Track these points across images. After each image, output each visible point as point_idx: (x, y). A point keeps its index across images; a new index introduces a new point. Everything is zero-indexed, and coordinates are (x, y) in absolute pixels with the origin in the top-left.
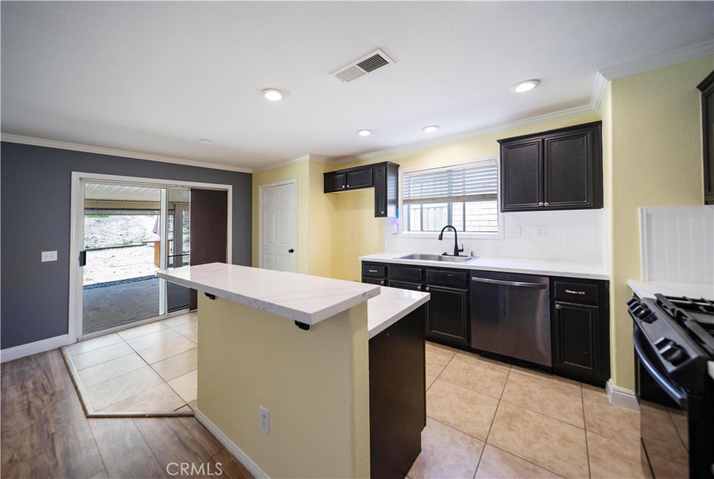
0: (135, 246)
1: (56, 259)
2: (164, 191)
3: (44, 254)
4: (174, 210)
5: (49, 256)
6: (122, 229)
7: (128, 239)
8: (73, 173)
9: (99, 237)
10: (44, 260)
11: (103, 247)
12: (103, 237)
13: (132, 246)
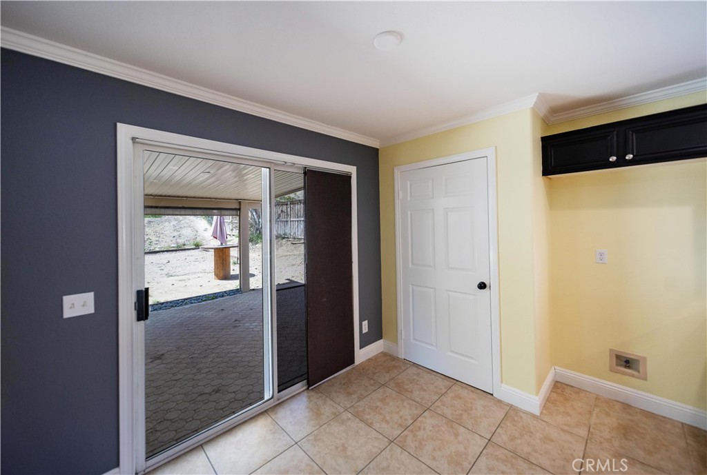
0: (188, 249)
1: (93, 311)
2: (265, 171)
3: (67, 300)
4: (239, 209)
5: (78, 305)
6: (174, 231)
7: (181, 241)
8: (119, 125)
9: (154, 239)
10: (68, 313)
11: (158, 249)
12: (157, 239)
13: (185, 250)
